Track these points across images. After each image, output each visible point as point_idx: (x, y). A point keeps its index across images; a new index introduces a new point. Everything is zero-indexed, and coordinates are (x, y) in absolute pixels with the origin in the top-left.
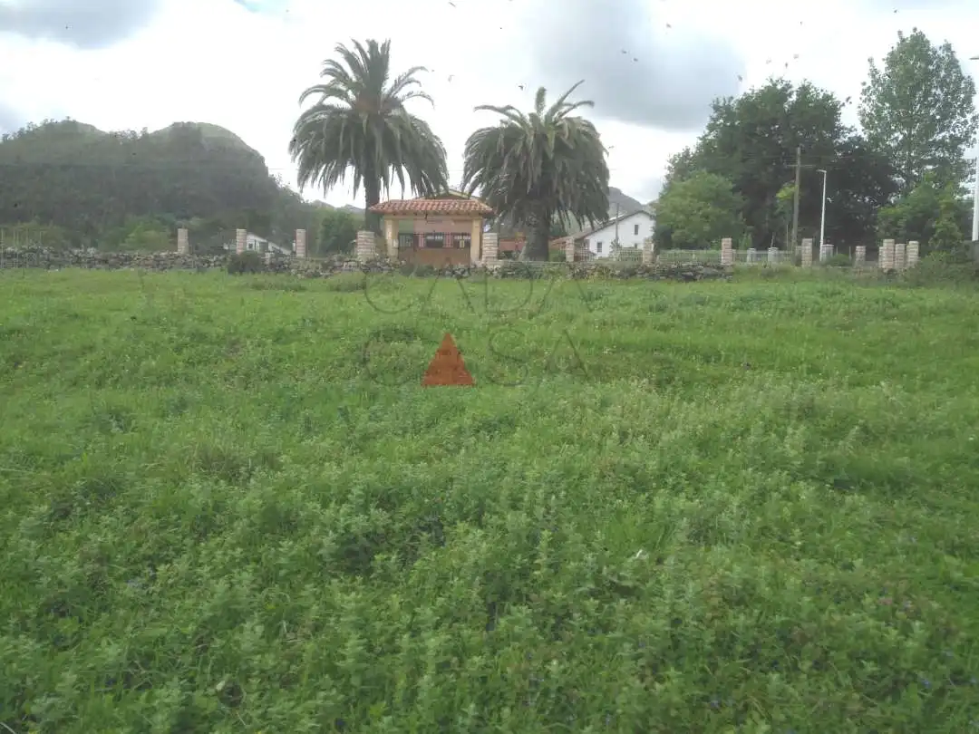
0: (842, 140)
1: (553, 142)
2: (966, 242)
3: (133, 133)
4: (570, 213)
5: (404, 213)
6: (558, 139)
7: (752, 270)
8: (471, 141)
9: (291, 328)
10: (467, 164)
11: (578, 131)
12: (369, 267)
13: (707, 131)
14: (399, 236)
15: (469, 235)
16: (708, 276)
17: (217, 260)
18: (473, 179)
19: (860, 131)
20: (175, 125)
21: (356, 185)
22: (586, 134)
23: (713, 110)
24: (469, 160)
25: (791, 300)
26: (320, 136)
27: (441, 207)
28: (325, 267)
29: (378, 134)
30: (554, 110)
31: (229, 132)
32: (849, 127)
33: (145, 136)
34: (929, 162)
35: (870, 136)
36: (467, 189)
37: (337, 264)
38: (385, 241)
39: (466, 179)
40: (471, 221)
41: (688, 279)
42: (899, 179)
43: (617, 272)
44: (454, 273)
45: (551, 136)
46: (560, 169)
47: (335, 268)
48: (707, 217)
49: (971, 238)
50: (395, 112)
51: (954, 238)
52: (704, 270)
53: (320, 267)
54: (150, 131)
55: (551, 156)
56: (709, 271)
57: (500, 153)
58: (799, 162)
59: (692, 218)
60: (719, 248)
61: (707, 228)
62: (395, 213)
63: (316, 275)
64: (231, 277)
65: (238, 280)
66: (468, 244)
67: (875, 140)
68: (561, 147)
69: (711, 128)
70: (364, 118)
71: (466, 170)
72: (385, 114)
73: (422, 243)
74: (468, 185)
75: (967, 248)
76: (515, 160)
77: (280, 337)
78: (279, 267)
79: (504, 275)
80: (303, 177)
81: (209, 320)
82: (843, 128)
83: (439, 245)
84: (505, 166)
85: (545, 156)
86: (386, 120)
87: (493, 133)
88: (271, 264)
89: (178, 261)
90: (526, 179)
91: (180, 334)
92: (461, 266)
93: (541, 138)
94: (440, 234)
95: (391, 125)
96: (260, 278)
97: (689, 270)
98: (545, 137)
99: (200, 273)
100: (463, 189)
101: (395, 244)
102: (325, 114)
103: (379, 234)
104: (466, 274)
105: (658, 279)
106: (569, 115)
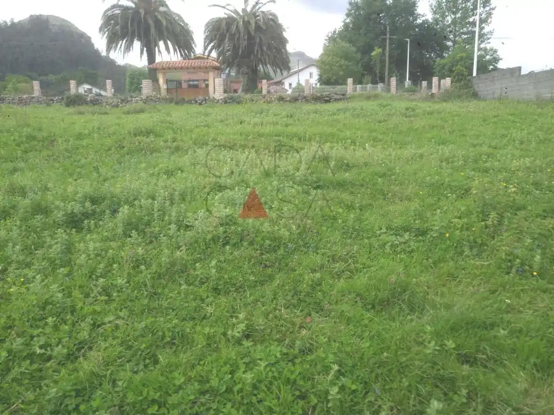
0: (419, 21)
1: (254, 25)
2: (469, 78)
3: (5, 22)
4: (268, 66)
5: (169, 68)
6: (256, 23)
7: (360, 96)
8: (207, 25)
9: (86, 132)
10: (205, 39)
11: (268, 19)
12: (147, 100)
13: (346, 18)
14: (167, 81)
15: (207, 80)
16: (336, 100)
17: (58, 99)
18: (209, 48)
19: (429, 17)
20: (31, 16)
21: (142, 53)
22: (272, 20)
23: (349, 5)
24: (207, 36)
25: (362, 109)
26: (116, 24)
27: (190, 64)
28: (123, 101)
29: (151, 22)
30: (254, 7)
31: (66, 21)
32: (422, 14)
33: (13, 24)
34: (465, 34)
35: (433, 19)
36: (206, 53)
37: (129, 99)
38: (159, 85)
39: (205, 48)
40: (208, 72)
41: (327, 101)
42: (450, 43)
43: (288, 99)
44: (196, 102)
45: (253, 22)
46: (258, 41)
47: (128, 101)
48: (341, 67)
49: (472, 75)
50: (162, 9)
51: (463, 75)
52: (336, 97)
53: (120, 101)
54: (16, 21)
55: (253, 33)
56: (338, 97)
57: (223, 32)
58: (388, 35)
59: (333, 67)
60: (346, 84)
61: (341, 73)
62: (163, 69)
63: (117, 106)
64: (68, 108)
65: (71, 110)
66: (207, 86)
67: (436, 21)
68: (258, 28)
69: (348, 15)
70: (142, 11)
71: (205, 43)
72: (156, 10)
73: (185, 85)
74: (207, 51)
75: (469, 81)
76: (232, 37)
77: (80, 137)
78: (96, 102)
79: (226, 102)
80: (109, 49)
81: (40, 130)
82: (420, 15)
83: (196, 86)
84: (227, 40)
85: (249, 33)
86: (156, 14)
87: (219, 21)
88: (91, 100)
89: (34, 100)
90: (239, 48)
91: (20, 137)
92: (201, 98)
93: (247, 24)
94: (196, 80)
95: (159, 17)
96: (82, 108)
97: (327, 97)
98: (249, 22)
99: (48, 107)
100: (204, 53)
101: (165, 87)
102: (119, 10)
103: (155, 81)
104: (204, 102)
105: (311, 102)
106: (262, 9)
